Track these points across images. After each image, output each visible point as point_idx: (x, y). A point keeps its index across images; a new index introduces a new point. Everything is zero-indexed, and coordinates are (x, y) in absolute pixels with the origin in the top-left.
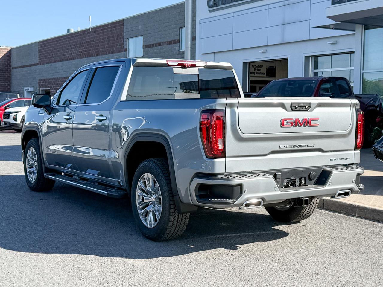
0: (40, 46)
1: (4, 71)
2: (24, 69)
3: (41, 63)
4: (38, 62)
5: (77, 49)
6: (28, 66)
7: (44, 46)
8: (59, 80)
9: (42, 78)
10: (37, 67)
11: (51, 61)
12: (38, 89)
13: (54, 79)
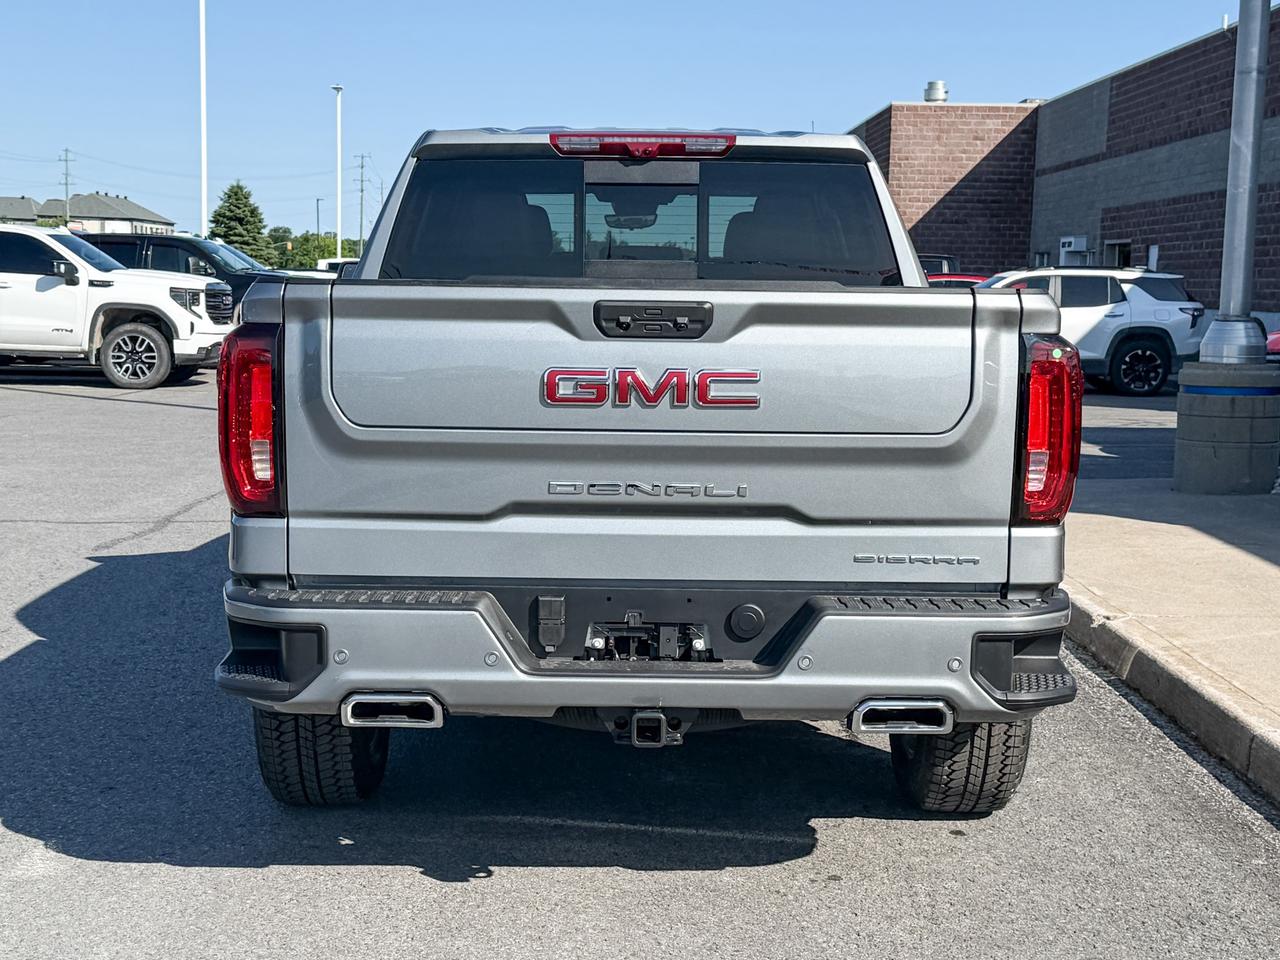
0: (1114, 92)
1: (1009, 184)
2: (1069, 174)
3: (1112, 152)
4: (1104, 150)
5: (1217, 94)
6: (1080, 163)
7: (1125, 93)
8: (1157, 210)
9: (1113, 204)
10: (1103, 166)
11: (1138, 142)
12: (1098, 241)
13: (1144, 205)
